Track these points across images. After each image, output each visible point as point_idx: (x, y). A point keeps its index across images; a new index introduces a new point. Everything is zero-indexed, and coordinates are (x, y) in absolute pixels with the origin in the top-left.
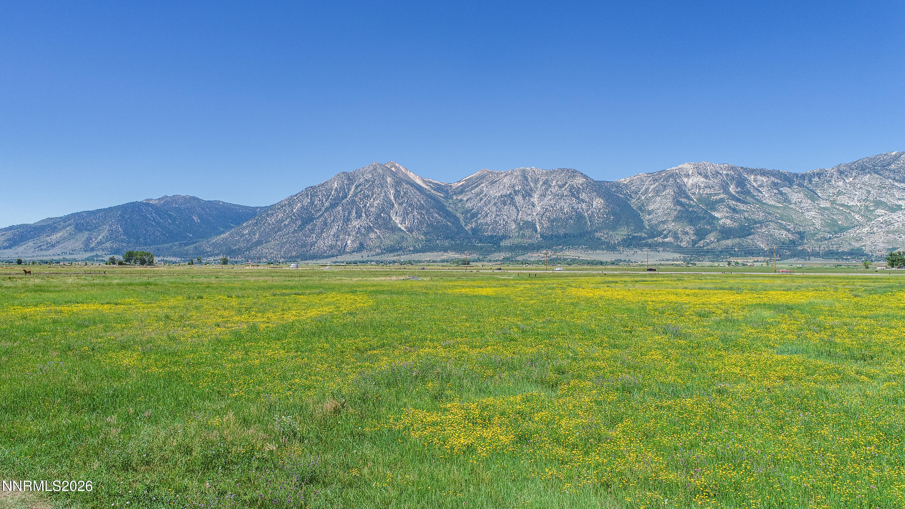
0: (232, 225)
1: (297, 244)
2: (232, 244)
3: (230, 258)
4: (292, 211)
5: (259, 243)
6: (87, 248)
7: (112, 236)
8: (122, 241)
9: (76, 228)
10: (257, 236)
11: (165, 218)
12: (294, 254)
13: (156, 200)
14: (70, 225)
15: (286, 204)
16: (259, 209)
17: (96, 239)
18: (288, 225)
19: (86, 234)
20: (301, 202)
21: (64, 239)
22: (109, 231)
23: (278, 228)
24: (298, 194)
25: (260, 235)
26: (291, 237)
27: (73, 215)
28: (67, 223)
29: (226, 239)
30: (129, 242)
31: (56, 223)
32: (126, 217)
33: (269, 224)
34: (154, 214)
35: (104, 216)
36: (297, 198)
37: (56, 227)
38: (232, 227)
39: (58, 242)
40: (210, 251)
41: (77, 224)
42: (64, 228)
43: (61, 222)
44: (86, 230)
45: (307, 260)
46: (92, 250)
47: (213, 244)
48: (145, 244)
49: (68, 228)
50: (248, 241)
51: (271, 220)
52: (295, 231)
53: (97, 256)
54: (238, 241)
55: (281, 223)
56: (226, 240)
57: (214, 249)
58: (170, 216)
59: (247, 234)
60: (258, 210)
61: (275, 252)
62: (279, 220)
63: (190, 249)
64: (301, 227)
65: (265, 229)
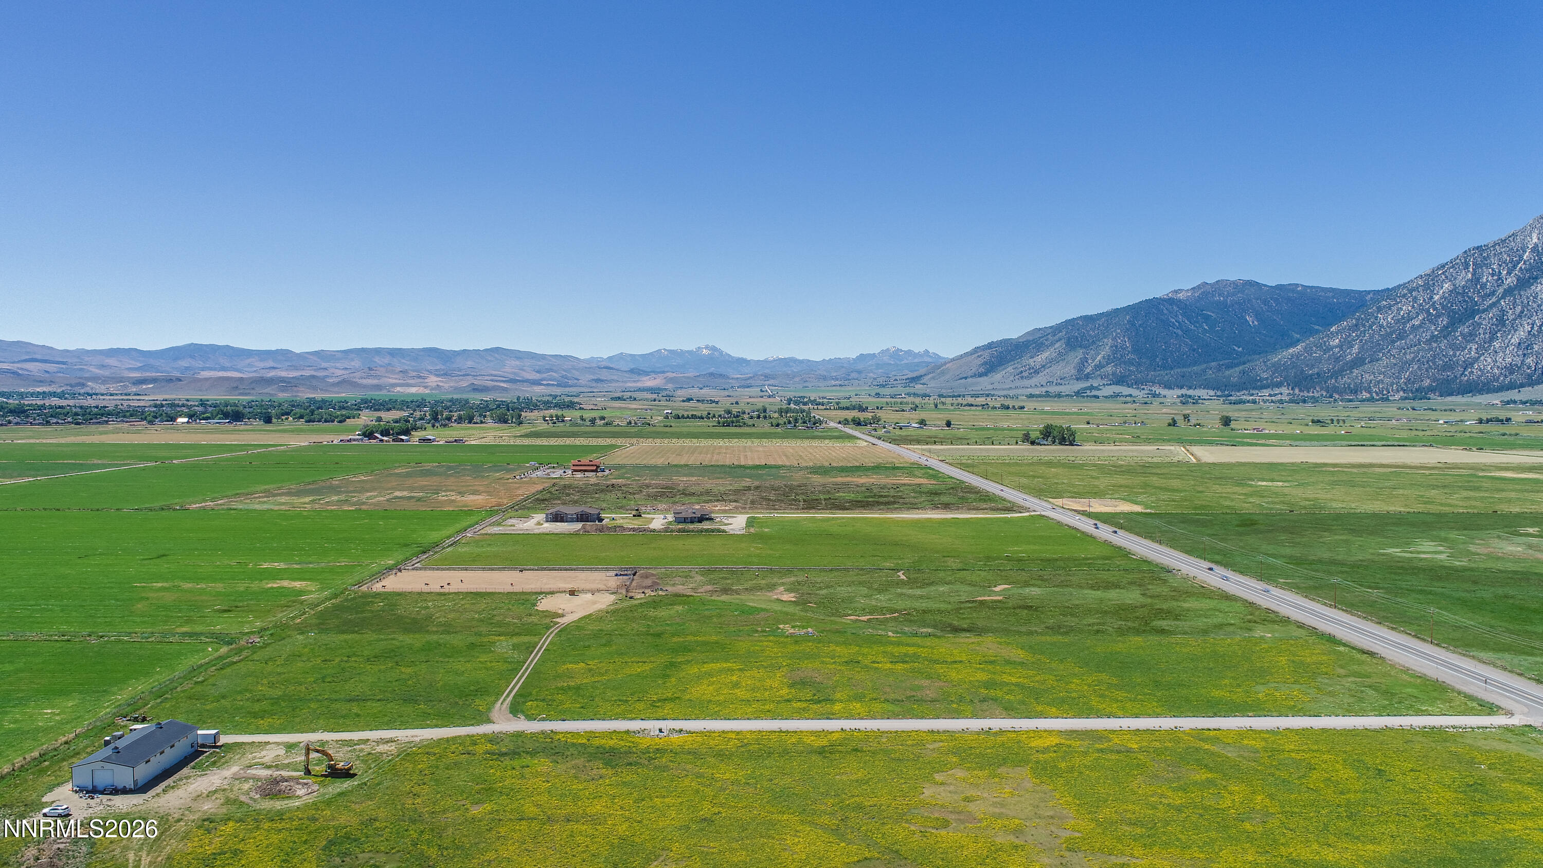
0: (1317, 327)
1: (1434, 363)
2: (1307, 366)
3: (1300, 390)
4: (1431, 298)
5: (1358, 362)
6: (1081, 376)
7: (1115, 357)
8: (1131, 363)
9: (1068, 343)
10: (1355, 349)
11: (1197, 322)
12: (1427, 383)
13: (1188, 290)
14: (1060, 340)
15: (1416, 289)
16: (1371, 295)
17: (1093, 361)
18: (1420, 326)
19: (1080, 353)
20: (1452, 279)
21: (1051, 362)
22: (1112, 347)
23: (1398, 333)
24: (1446, 264)
25: (1361, 348)
26: (1423, 349)
27: (1067, 322)
28: (1057, 337)
29: (1298, 356)
30: (1139, 364)
31: (1042, 337)
32: (1137, 323)
33: (1381, 326)
34: (1180, 317)
35: (1105, 325)
36: (1443, 273)
37: (1042, 343)
38: (1317, 332)
39: (1043, 366)
40: (1267, 379)
41: (1069, 339)
42: (1052, 344)
43: (1049, 336)
44: (1081, 346)
45: (1451, 394)
46: (1087, 377)
47: (1273, 365)
48: (1164, 367)
49: (1057, 345)
50: (1337, 359)
51: (1387, 319)
52: (1434, 338)
53: (1092, 388)
54: (1319, 360)
55: (1404, 323)
56: (1298, 357)
57: (1274, 374)
58: (1207, 318)
59: (1336, 347)
60: (1368, 297)
61: (1387, 380)
62: (1403, 317)
63: (1234, 374)
64: (1446, 332)
65: (1372, 337)
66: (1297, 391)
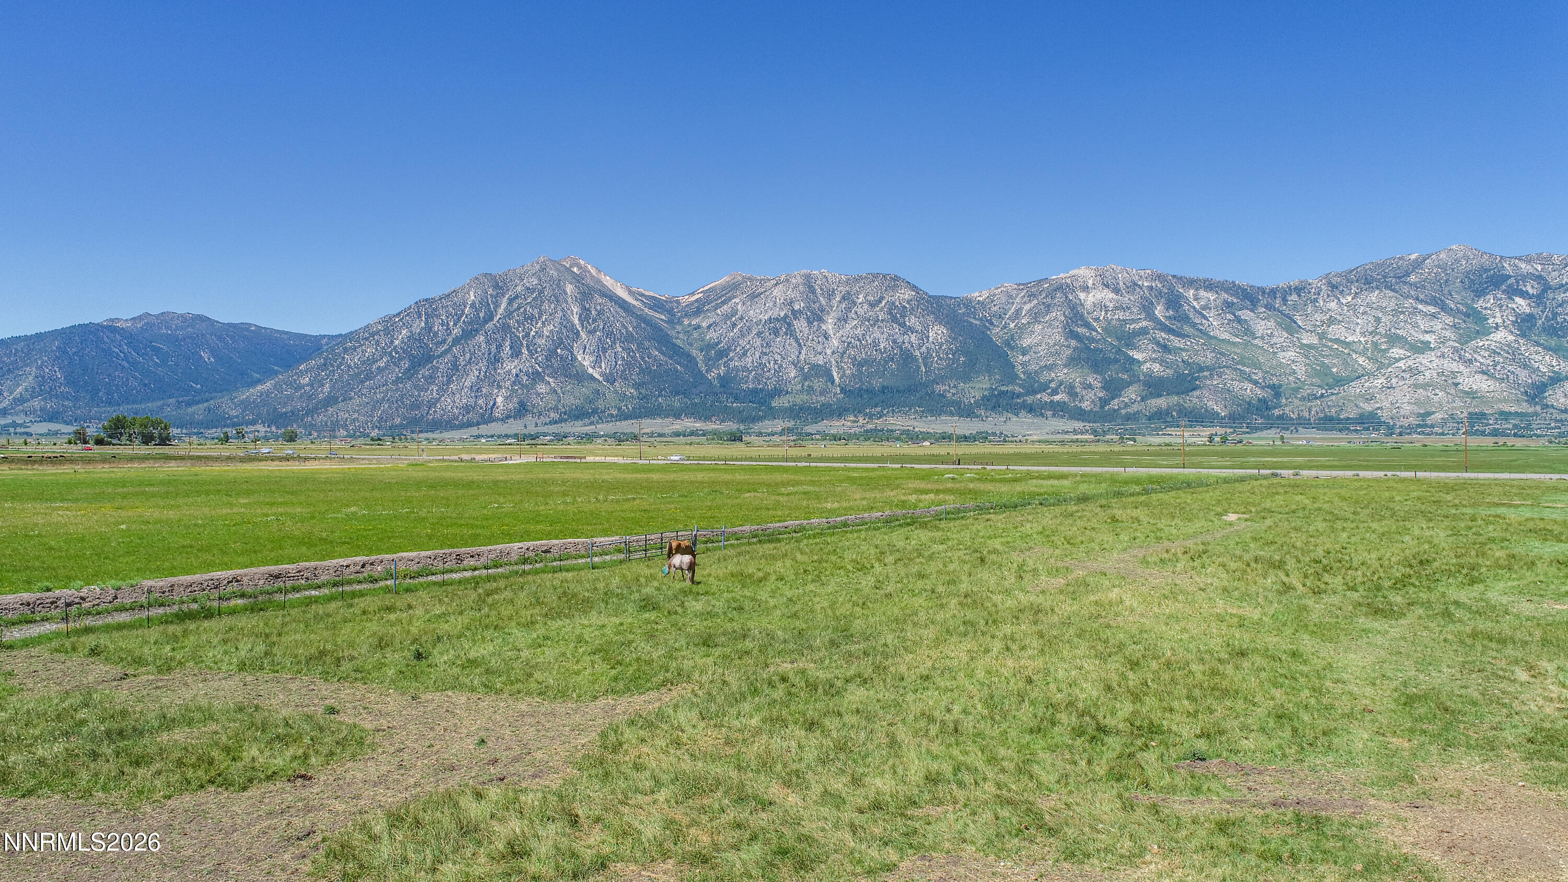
0: (276, 368)
1: (403, 403)
2: (280, 403)
3: (277, 428)
4: (392, 342)
5: (330, 401)
7: (42, 390)
8: (64, 397)
10: (327, 388)
11: (147, 355)
12: (398, 421)
13: (127, 320)
15: (378, 332)
16: (326, 340)
17: (11, 393)
18: (386, 368)
20: (408, 326)
22: (36, 377)
23: (366, 374)
24: (401, 312)
25: (333, 387)
26: (391, 389)
29: (268, 393)
30: (77, 399)
32: (70, 351)
33: (349, 366)
34: (125, 347)
35: (25, 350)
36: (400, 320)
38: (276, 373)
40: (237, 417)
45: (421, 432)
47: (242, 402)
48: (109, 403)
50: (310, 398)
51: (353, 360)
52: (398, 380)
53: (15, 425)
54: (290, 398)
55: (370, 365)
56: (267, 396)
57: (244, 411)
58: (157, 350)
59: (307, 385)
60: (324, 341)
61: (361, 418)
62: (368, 359)
63: (198, 411)
64: (410, 373)
65: (341, 376)
66: (274, 429)
